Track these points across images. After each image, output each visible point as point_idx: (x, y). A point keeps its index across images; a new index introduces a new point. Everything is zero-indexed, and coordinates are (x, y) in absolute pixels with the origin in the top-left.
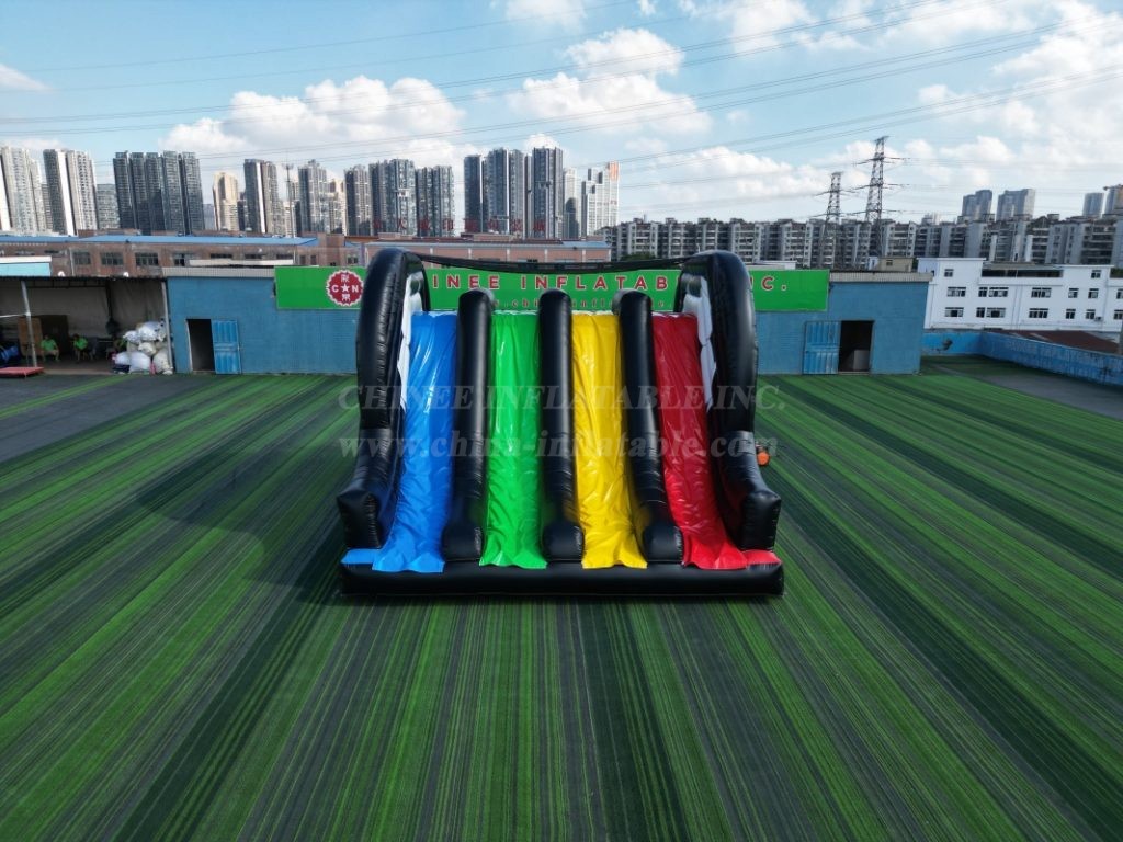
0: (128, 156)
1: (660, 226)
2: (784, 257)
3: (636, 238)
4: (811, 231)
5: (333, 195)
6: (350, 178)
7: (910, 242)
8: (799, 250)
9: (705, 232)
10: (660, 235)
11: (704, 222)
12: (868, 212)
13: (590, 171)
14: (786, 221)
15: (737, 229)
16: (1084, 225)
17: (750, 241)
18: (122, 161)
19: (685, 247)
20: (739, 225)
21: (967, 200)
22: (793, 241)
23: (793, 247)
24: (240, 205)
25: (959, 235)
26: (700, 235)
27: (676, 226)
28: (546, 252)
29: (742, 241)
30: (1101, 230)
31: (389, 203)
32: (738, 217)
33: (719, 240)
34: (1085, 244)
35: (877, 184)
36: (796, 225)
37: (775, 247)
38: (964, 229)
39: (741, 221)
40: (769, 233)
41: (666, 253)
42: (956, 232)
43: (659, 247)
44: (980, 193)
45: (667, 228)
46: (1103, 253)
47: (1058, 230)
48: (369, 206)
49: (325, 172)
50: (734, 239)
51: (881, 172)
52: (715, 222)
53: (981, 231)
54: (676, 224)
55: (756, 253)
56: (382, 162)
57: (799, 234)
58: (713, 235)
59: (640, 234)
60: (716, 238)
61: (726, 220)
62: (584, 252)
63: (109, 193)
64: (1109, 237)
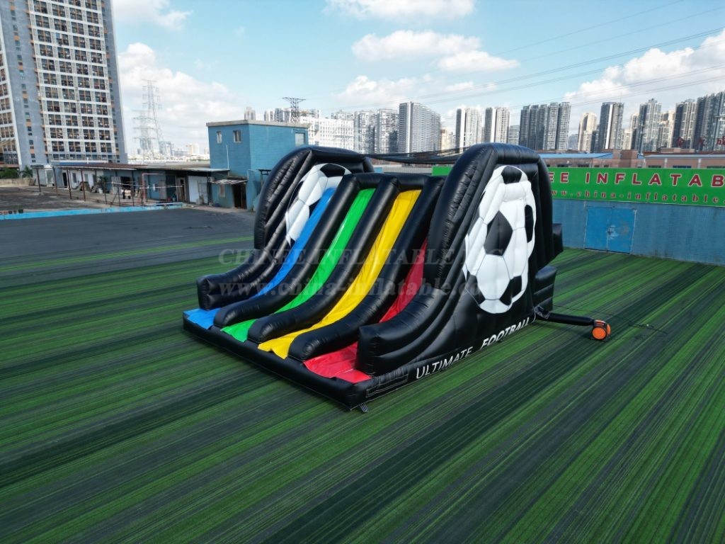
0: (530, 107)
5: (665, 122)
6: (680, 110)
18: (526, 111)
24: (594, 133)
31: (710, 125)
48: (691, 129)
49: (660, 107)
56: (709, 95)
63: (516, 130)
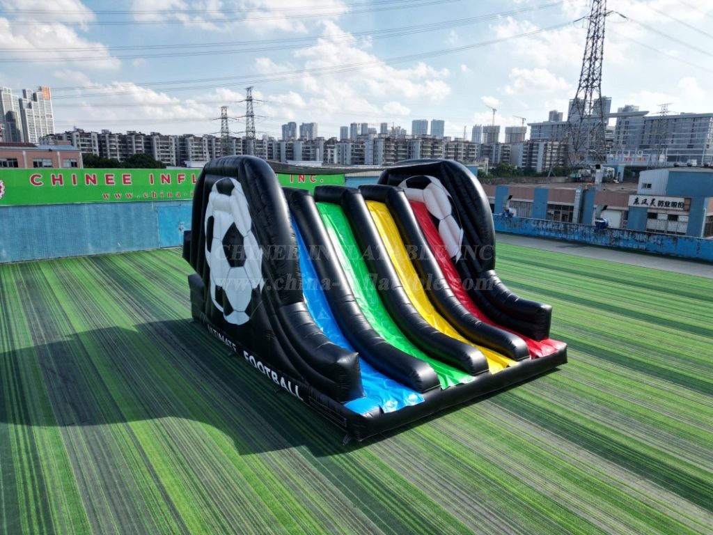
1: (99, 135)
2: (191, 159)
3: (80, 143)
4: (206, 142)
7: (265, 151)
8: (200, 155)
9: (134, 140)
10: (99, 142)
11: (131, 134)
12: (247, 132)
13: (24, 92)
14: (189, 136)
15: (157, 139)
16: (351, 144)
17: (167, 148)
19: (120, 151)
20: (157, 137)
21: (284, 127)
22: (196, 149)
23: (196, 153)
25: (289, 148)
26: (131, 142)
27: (111, 135)
28: (24, 153)
29: (161, 148)
30: (358, 147)
32: (156, 131)
33: (145, 147)
34: (352, 154)
35: (250, 115)
36: (196, 138)
37: (184, 152)
38: (292, 144)
39: (158, 134)
40: (178, 143)
41: (106, 155)
42: (288, 146)
43: (100, 150)
44: (290, 124)
45: (104, 137)
46: (361, 159)
47: (339, 146)
50: (155, 146)
51: (252, 108)
52: (141, 134)
53: (301, 146)
54: (110, 134)
55: (172, 156)
57: (200, 144)
58: (140, 143)
59: (84, 141)
60: (143, 145)
61: (148, 133)
62: (58, 154)
64: (362, 151)
